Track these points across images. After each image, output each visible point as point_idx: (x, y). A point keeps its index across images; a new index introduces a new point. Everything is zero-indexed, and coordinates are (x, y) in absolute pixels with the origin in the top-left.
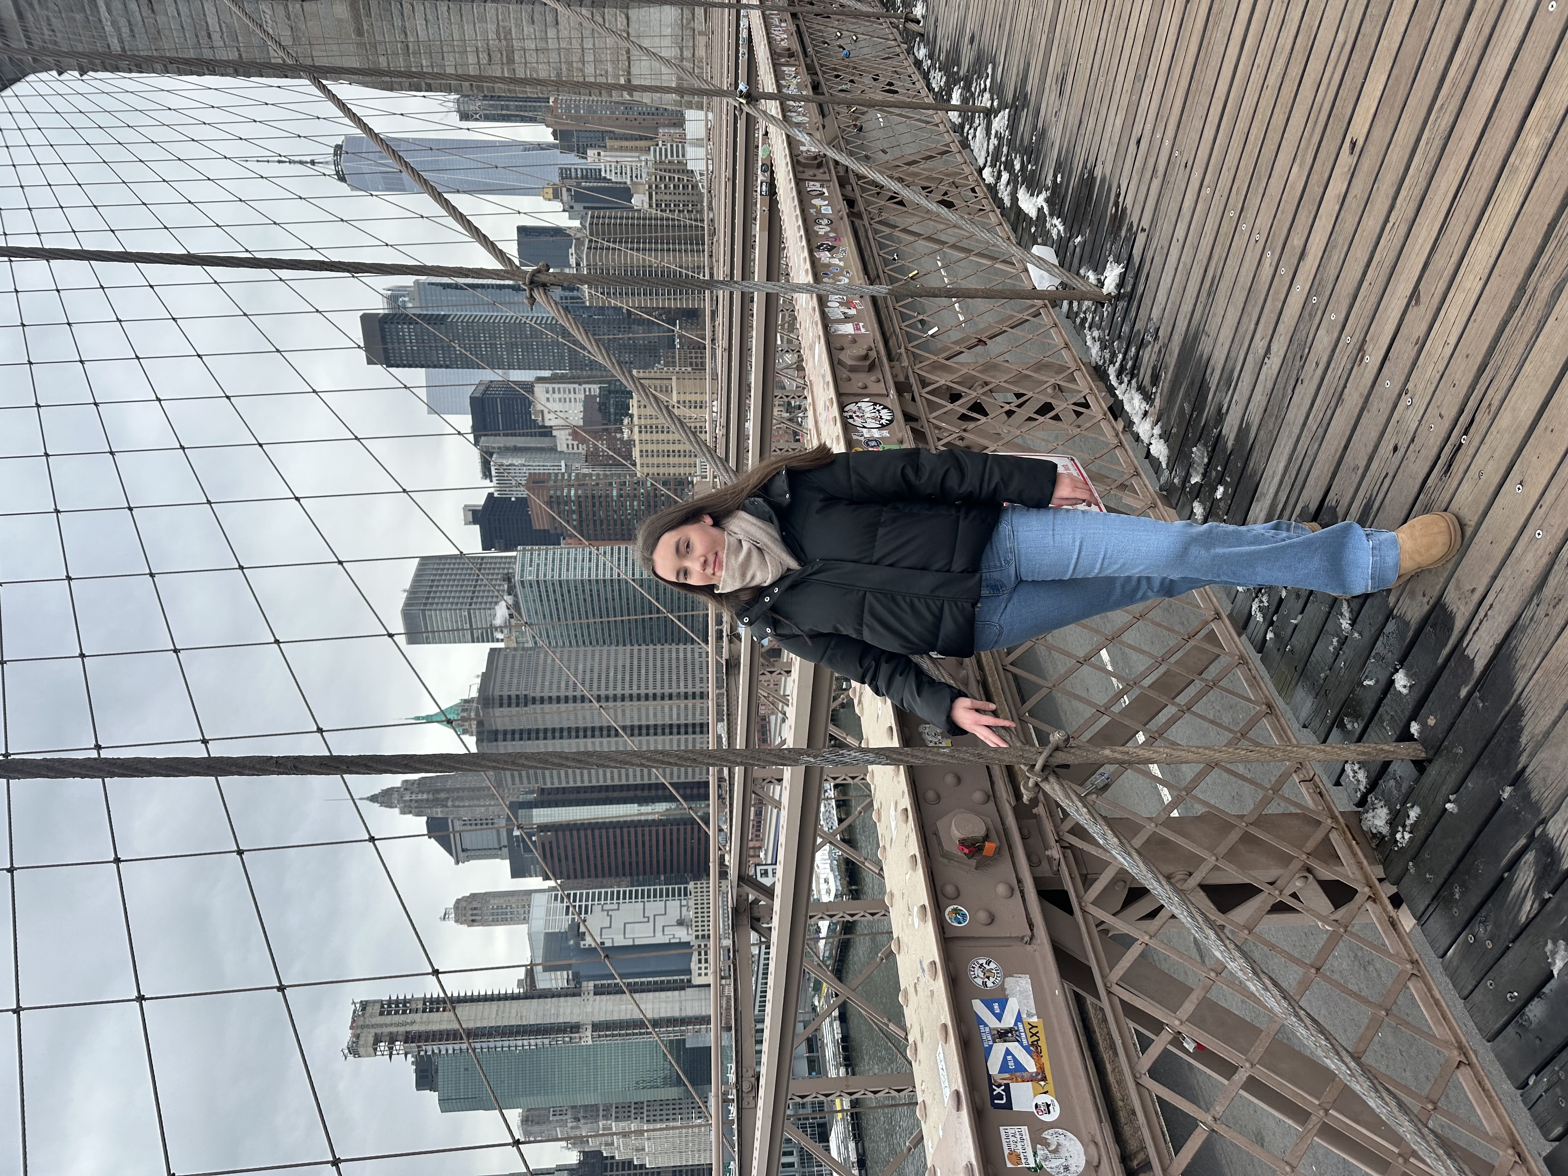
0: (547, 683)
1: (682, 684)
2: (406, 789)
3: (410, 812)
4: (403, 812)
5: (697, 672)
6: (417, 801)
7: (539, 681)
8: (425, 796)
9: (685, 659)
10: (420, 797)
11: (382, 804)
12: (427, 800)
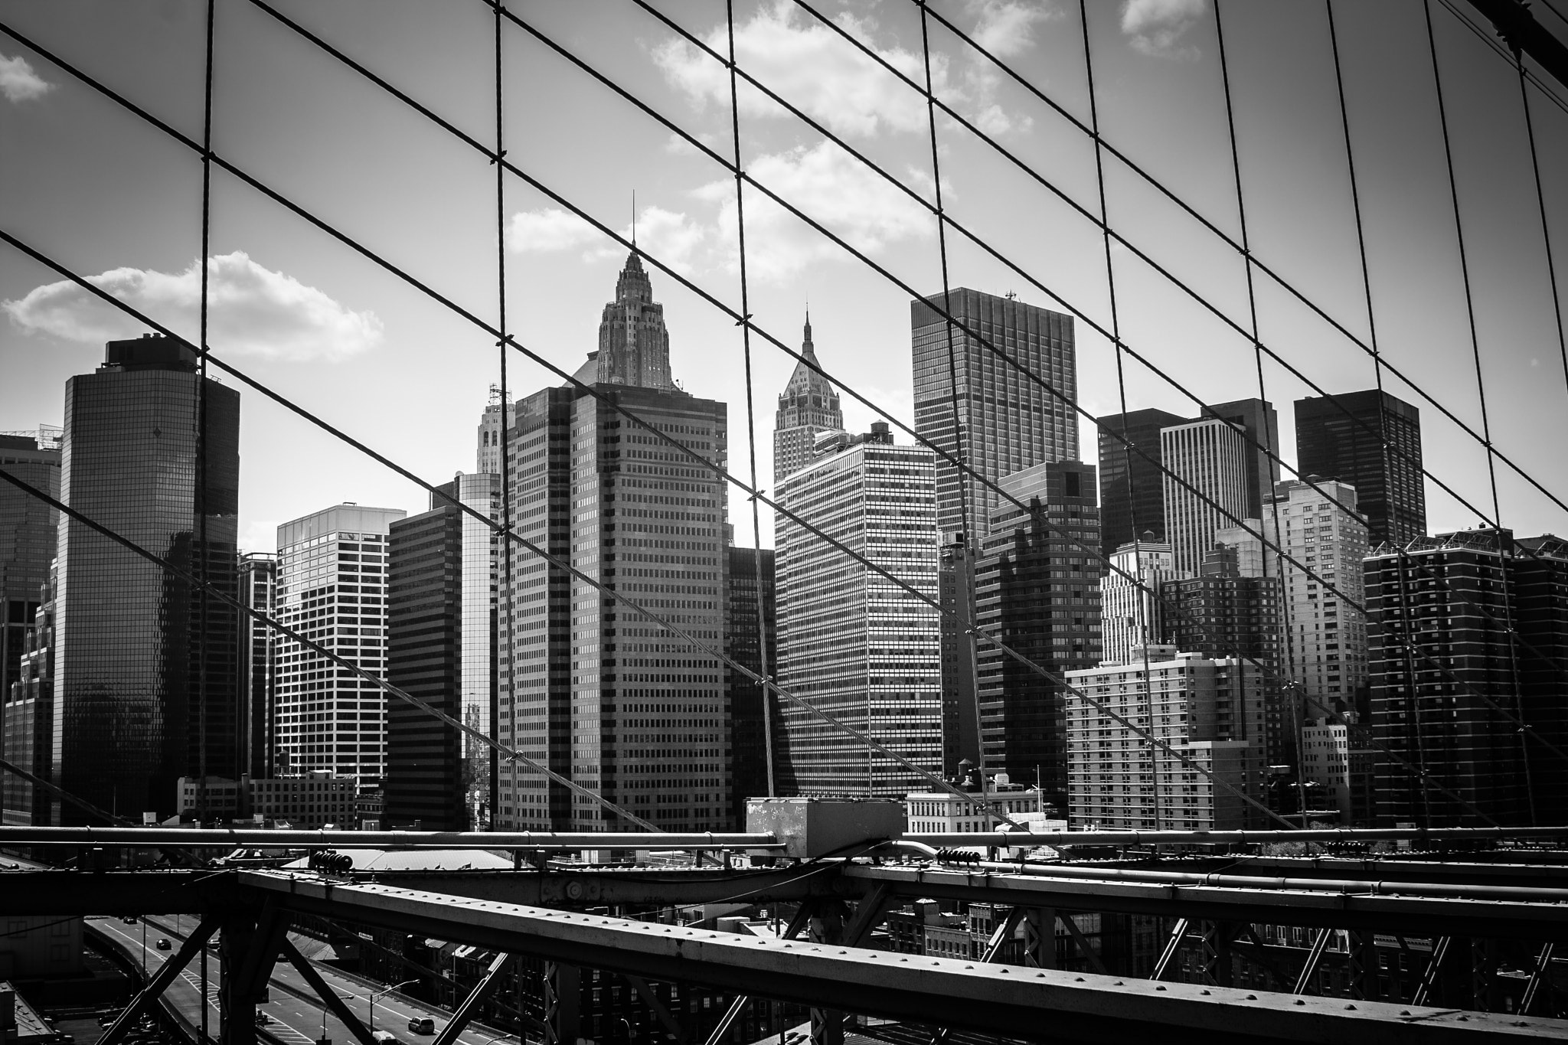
0: (643, 506)
1: (634, 761)
2: (644, 309)
3: (605, 318)
4: (608, 306)
5: (662, 791)
6: (623, 328)
7: (648, 492)
8: (630, 340)
9: (693, 768)
10: (630, 332)
11: (623, 275)
12: (624, 344)
